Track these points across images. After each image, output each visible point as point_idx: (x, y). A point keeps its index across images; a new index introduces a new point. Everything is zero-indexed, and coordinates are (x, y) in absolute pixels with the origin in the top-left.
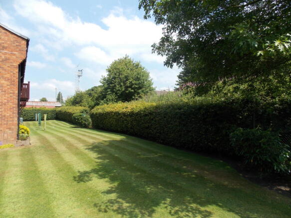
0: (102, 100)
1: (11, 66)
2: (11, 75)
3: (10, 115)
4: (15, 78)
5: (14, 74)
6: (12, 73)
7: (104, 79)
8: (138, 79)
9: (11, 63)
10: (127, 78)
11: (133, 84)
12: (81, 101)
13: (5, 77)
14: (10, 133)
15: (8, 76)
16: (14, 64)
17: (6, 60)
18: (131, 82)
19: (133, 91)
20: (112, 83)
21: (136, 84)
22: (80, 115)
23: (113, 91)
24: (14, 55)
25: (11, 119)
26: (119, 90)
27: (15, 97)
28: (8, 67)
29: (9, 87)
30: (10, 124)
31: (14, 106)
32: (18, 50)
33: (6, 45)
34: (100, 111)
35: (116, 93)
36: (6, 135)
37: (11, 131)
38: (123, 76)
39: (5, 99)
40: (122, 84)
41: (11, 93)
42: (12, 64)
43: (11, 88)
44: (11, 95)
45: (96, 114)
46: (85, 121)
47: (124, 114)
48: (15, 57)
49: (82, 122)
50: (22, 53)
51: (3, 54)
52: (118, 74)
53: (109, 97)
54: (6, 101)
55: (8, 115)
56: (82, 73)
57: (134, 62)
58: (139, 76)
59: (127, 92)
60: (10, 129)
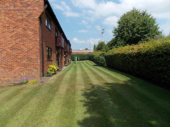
0: (114, 45)
1: (34, 19)
2: (34, 27)
3: (35, 58)
4: (37, 29)
5: (36, 25)
6: (35, 25)
7: (116, 30)
8: (144, 25)
9: (34, 16)
10: (134, 26)
11: (139, 30)
12: (101, 48)
13: (31, 29)
14: (36, 72)
15: (32, 27)
16: (36, 18)
17: (30, 15)
18: (138, 29)
19: (139, 36)
20: (121, 32)
21: (142, 30)
22: (98, 57)
23: (122, 38)
24: (35, 10)
25: (36, 61)
26: (127, 37)
27: (38, 43)
28: (32, 20)
29: (33, 36)
30: (35, 65)
31: (37, 50)
32: (37, 5)
33: (29, 3)
34: (111, 53)
35: (125, 39)
36: (33, 73)
37: (36, 70)
38: (131, 24)
39: (31, 46)
40: (130, 31)
41: (34, 41)
42: (34, 18)
43: (34, 37)
44: (35, 42)
45: (108, 56)
46: (102, 61)
47: (130, 55)
48: (36, 11)
49: (99, 62)
50: (40, 8)
51: (28, 10)
52: (126, 23)
53: (119, 42)
54: (32, 47)
55: (34, 58)
56: (104, 31)
57: (140, 12)
58: (145, 23)
59: (134, 37)
60: (35, 68)
